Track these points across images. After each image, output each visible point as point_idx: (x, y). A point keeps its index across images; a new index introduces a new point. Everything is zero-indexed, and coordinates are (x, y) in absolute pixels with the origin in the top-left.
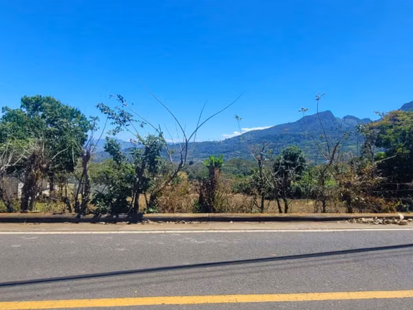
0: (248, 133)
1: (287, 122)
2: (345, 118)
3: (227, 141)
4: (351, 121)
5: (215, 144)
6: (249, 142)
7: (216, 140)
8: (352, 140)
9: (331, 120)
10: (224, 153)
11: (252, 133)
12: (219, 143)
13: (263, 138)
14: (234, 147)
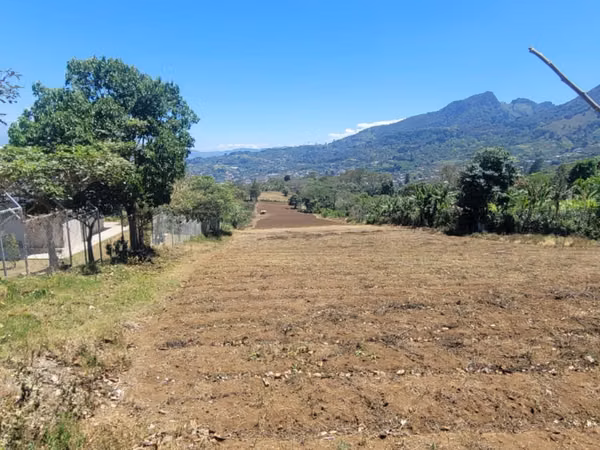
0: (366, 131)
1: (425, 112)
2: (514, 102)
3: (335, 144)
4: (523, 107)
5: (318, 149)
6: (369, 144)
7: (319, 143)
8: (523, 136)
9: (492, 107)
10: (332, 161)
11: (373, 130)
12: (324, 147)
13: (390, 137)
14: (347, 152)
